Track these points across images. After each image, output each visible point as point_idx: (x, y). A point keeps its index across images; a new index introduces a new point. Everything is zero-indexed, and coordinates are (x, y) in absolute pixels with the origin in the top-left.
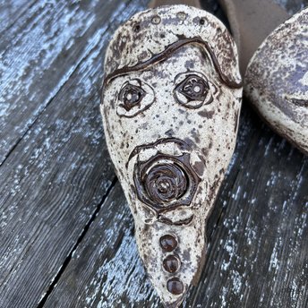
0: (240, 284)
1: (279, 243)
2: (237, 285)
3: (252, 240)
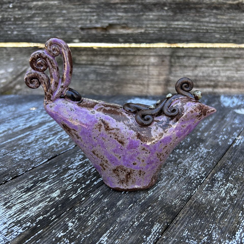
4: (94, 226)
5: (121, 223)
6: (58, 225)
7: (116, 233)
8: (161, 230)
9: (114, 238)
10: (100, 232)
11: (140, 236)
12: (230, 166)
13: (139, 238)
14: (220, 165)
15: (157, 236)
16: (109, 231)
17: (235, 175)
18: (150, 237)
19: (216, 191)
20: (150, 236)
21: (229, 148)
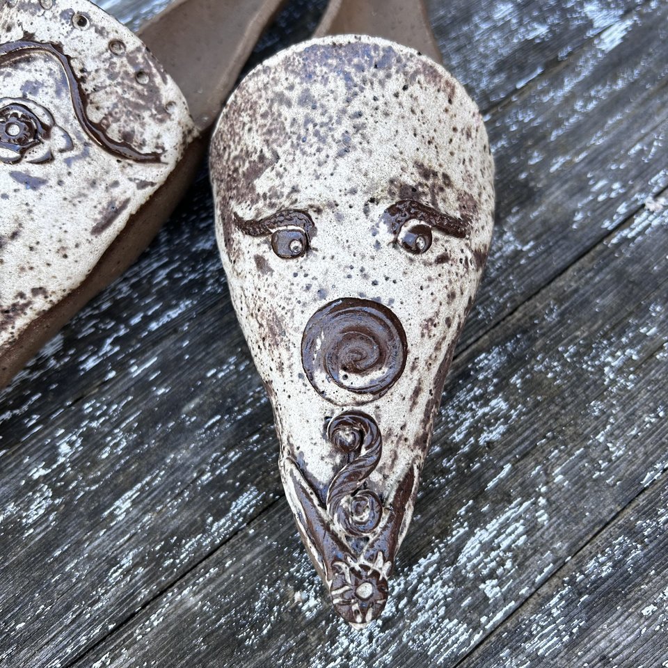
0: (41, 512)
1: (153, 479)
2: (36, 511)
3: (111, 454)
4: (113, 465)
5: (173, 469)
6: (40, 444)
7: (153, 495)
8: (251, 510)
9: (144, 508)
10: (120, 484)
11: (200, 516)
12: (545, 330)
13: (196, 520)
14: (519, 320)
15: (236, 524)
16: (139, 486)
17: (537, 368)
18: (221, 523)
19: (448, 417)
20: (223, 521)
21: (594, 246)
